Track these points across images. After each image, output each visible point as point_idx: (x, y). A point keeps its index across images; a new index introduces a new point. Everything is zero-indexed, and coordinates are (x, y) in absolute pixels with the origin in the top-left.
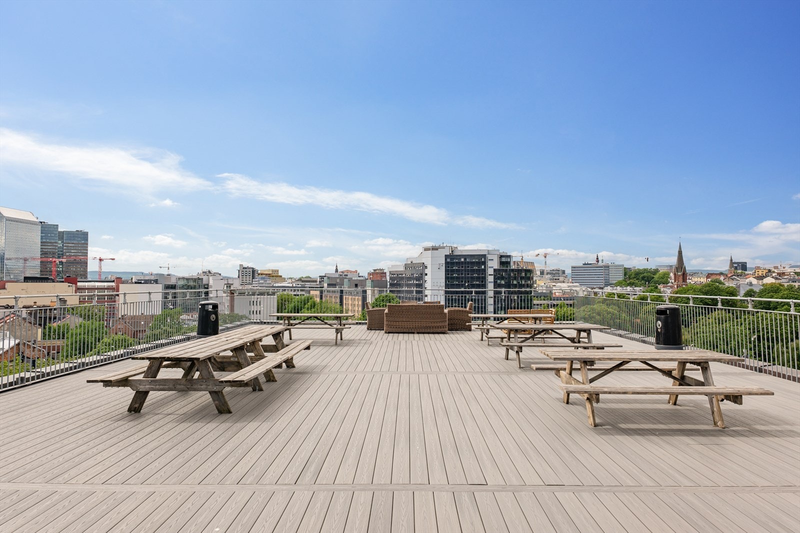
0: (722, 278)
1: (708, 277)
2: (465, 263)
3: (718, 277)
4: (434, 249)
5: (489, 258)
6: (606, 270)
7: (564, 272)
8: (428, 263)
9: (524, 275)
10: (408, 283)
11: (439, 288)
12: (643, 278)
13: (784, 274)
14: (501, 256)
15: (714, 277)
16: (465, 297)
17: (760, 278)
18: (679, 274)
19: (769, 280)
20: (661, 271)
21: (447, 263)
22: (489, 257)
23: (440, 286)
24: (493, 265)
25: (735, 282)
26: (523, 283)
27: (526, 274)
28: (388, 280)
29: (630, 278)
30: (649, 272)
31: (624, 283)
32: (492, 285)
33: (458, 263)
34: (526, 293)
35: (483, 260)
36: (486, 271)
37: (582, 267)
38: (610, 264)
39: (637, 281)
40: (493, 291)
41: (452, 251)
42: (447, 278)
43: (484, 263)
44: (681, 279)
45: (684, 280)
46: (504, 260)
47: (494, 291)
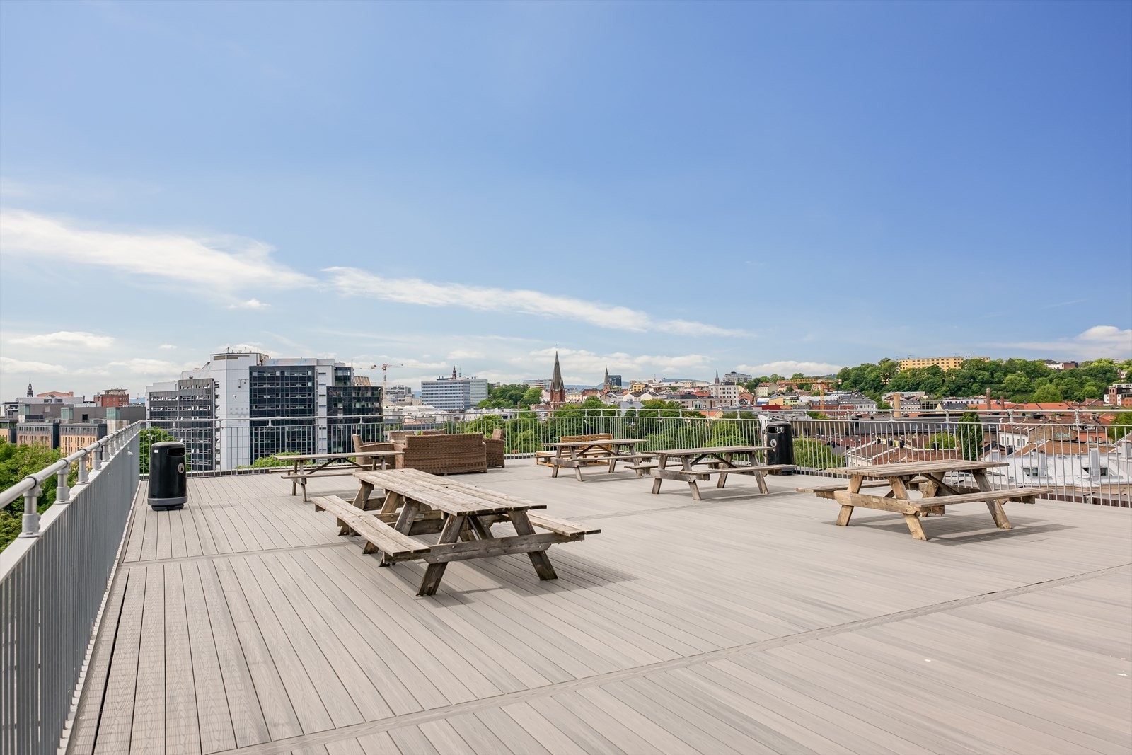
0: (598, 395)
1: (583, 394)
2: (282, 378)
3: (594, 394)
4: (232, 357)
5: (319, 372)
6: (465, 386)
7: (409, 390)
8: (221, 377)
9: (370, 396)
10: (186, 410)
11: (239, 417)
12: (511, 397)
13: (660, 388)
14: (337, 368)
15: (591, 394)
16: (283, 428)
17: (638, 394)
18: (556, 390)
19: (647, 397)
20: (531, 388)
21: (252, 379)
22: (319, 369)
23: (242, 414)
24: (325, 380)
25: (613, 400)
26: (369, 406)
27: (373, 394)
28: (148, 407)
29: (495, 397)
30: (518, 389)
31: (488, 403)
32: (325, 410)
33: (271, 379)
34: (375, 420)
35: (310, 373)
36: (316, 390)
37: (434, 384)
38: (470, 379)
39: (503, 401)
40: (326, 420)
41: (261, 361)
42: (252, 402)
43: (312, 379)
44: (558, 397)
45: (562, 398)
46: (340, 373)
47: (328, 418)
